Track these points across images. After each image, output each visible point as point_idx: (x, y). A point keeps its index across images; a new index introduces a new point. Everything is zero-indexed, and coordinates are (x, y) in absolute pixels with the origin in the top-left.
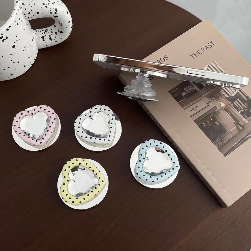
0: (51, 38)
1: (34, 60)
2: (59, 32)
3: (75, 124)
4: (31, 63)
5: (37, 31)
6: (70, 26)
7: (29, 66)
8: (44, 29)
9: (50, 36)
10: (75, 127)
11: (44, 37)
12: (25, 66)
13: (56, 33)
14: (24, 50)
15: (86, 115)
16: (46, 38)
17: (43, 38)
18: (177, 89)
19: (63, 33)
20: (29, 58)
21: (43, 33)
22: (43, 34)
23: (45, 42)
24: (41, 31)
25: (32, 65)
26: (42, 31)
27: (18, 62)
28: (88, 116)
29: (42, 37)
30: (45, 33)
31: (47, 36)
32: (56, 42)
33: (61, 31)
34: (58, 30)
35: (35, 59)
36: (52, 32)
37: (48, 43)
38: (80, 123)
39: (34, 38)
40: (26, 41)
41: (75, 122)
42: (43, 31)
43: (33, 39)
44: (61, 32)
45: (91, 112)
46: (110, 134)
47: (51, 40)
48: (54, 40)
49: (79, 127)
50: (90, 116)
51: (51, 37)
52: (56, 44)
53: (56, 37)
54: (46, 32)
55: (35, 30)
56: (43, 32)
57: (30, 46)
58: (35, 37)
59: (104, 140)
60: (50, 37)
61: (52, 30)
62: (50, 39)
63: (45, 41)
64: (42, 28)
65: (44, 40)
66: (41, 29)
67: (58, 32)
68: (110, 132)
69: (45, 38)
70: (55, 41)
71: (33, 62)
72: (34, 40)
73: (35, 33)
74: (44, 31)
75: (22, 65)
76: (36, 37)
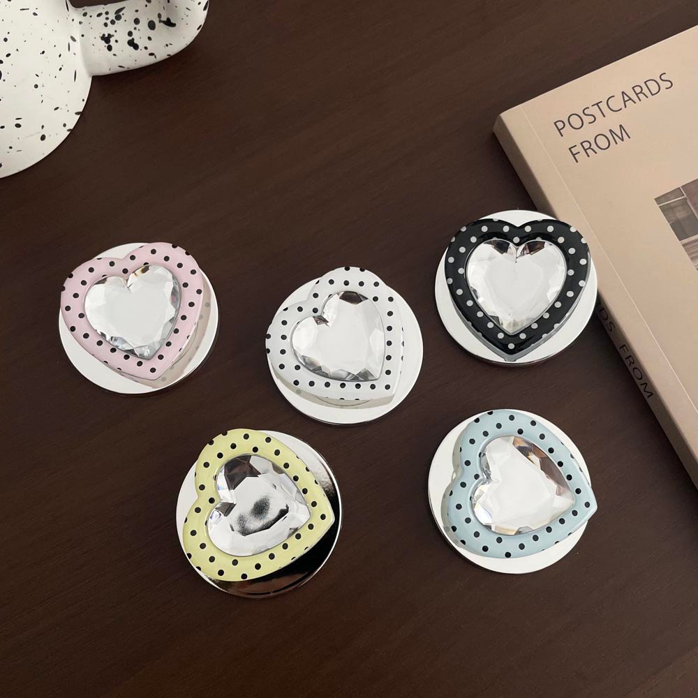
0: (135, 42)
1: (77, 113)
2: (160, 21)
3: (269, 344)
4: (65, 125)
5: (88, 15)
6: (199, 3)
7: (57, 136)
8: (112, 8)
9: (130, 34)
10: (268, 351)
11: (110, 36)
12: (43, 138)
13: (152, 25)
14: (36, 86)
15: (300, 309)
16: (116, 41)
17: (106, 39)
19: (173, 25)
20: (57, 109)
21: (108, 22)
22: (106, 25)
23: (115, 55)
24: (99, 15)
25: (68, 130)
26: (104, 16)
27: (18, 126)
28: (308, 309)
29: (104, 35)
30: (113, 22)
31: (120, 32)
32: (151, 54)
33: (168, 19)
34: (159, 16)
35: (81, 111)
36: (137, 21)
37: (125, 58)
38: (284, 337)
39: (73, 39)
40: (43, 52)
41: (269, 336)
42: (107, 13)
43: (71, 41)
44: (169, 23)
45: (316, 295)
46: (388, 365)
47: (136, 47)
48: (143, 49)
49: (283, 352)
50: (315, 310)
51: (133, 39)
52: (152, 60)
53: (150, 38)
54: (118, 17)
55: (81, 10)
56: (107, 19)
57: (60, 69)
58: (77, 37)
59: (373, 387)
60: (131, 38)
61: (137, 11)
62: (132, 43)
63: (113, 51)
64: (105, 4)
65: (110, 48)
66: (101, 8)
67: (156, 21)
68: (389, 358)
69: (112, 40)
70: (150, 51)
71: (72, 121)
72: (76, 47)
73: (80, 23)
74: (112, 16)
75: (31, 135)
76: (83, 36)
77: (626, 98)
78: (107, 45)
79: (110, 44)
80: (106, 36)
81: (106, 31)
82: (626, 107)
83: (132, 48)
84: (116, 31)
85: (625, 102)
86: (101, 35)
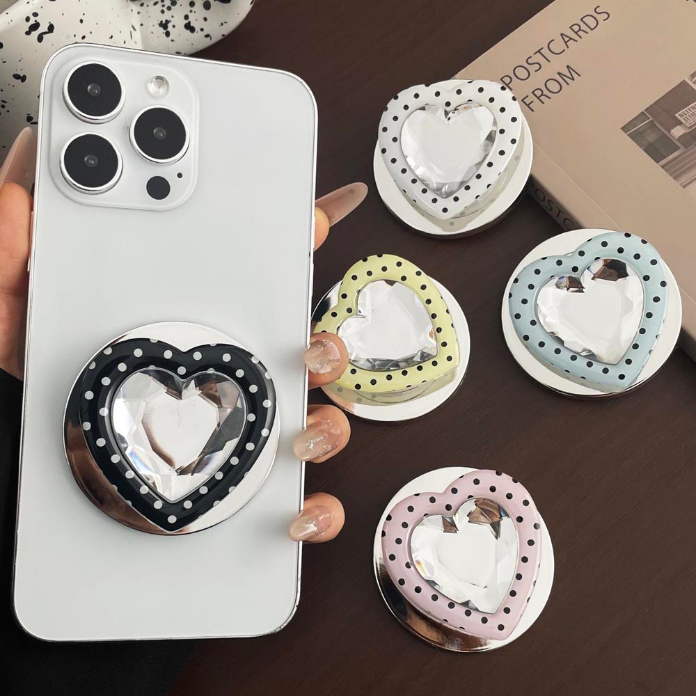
0: (191, 25)
5: (145, 5)
9: (186, 18)
11: (167, 22)
13: (207, 5)
16: (174, 26)
17: (164, 25)
18: (651, 119)
21: (165, 9)
22: (163, 12)
23: (172, 40)
24: (156, 4)
26: (161, 4)
29: (162, 22)
30: (169, 9)
36: (192, 4)
37: (182, 43)
39: (134, 29)
40: (112, 37)
42: (163, 2)
43: (132, 30)
47: (192, 30)
51: (189, 22)
53: (205, 20)
54: (173, 4)
55: (138, 3)
56: (163, 6)
58: (137, 27)
60: (187, 22)
62: (188, 27)
63: (171, 37)
65: (168, 34)
69: (170, 26)
72: (137, 34)
73: (138, 13)
74: (168, 4)
76: (142, 25)
77: (567, 39)
78: (165, 31)
79: (168, 30)
80: (164, 22)
81: (164, 18)
82: (568, 47)
83: (189, 31)
84: (173, 17)
85: (566, 43)
86: (159, 22)
